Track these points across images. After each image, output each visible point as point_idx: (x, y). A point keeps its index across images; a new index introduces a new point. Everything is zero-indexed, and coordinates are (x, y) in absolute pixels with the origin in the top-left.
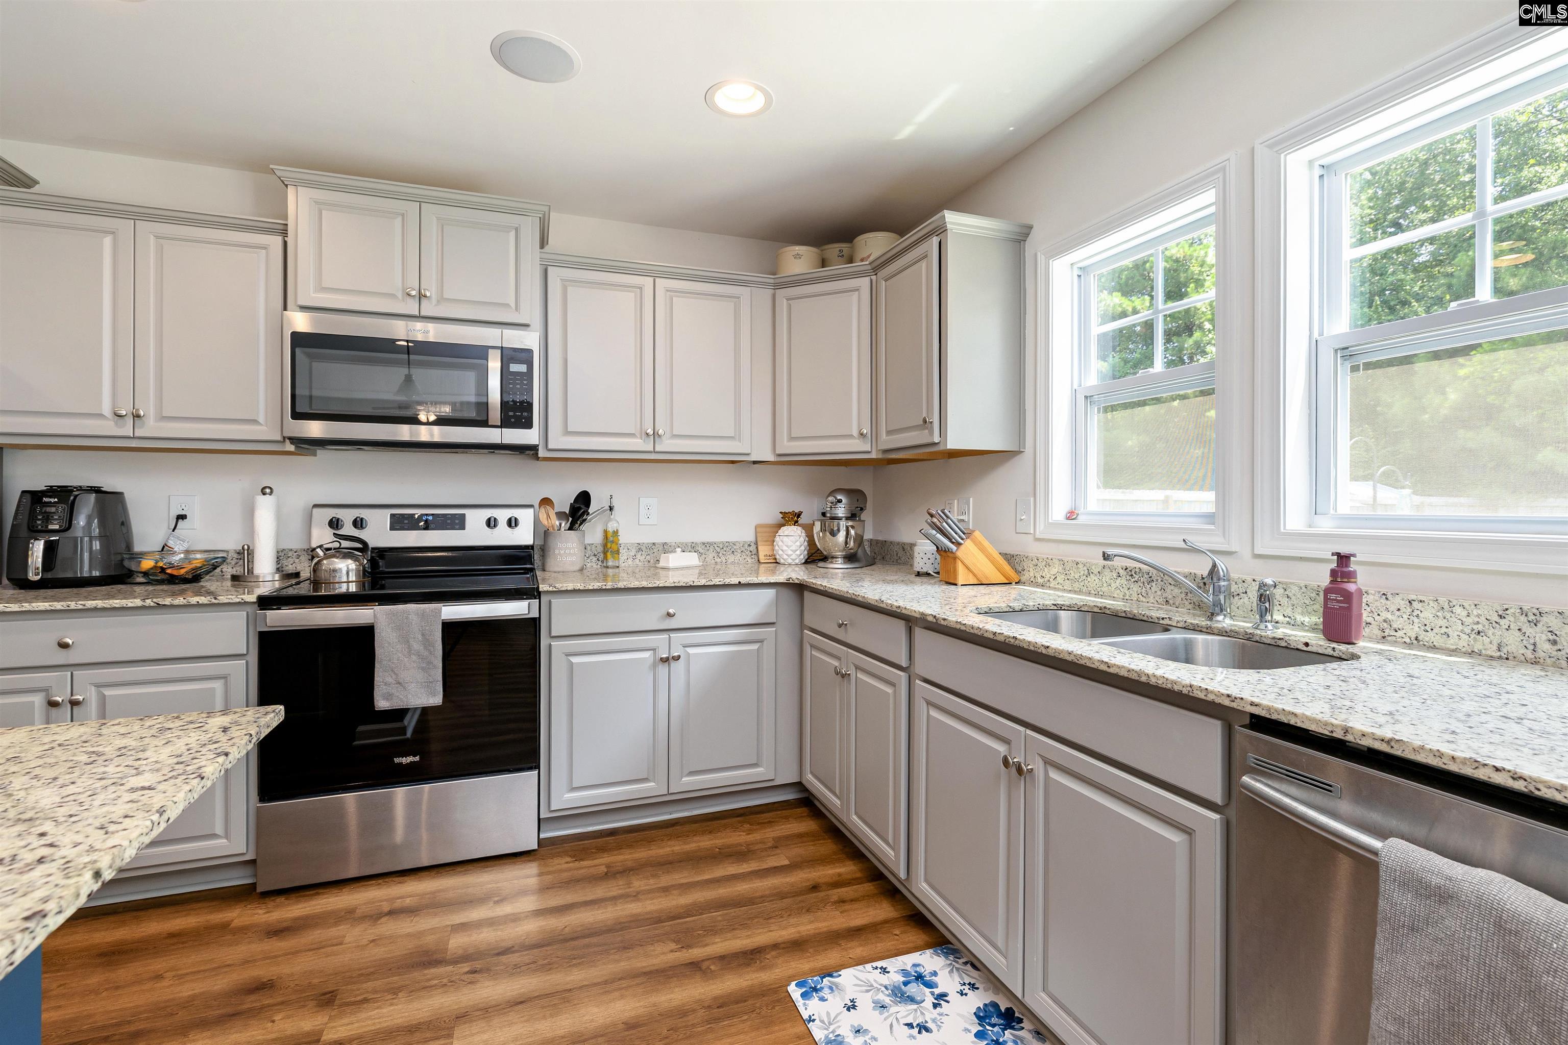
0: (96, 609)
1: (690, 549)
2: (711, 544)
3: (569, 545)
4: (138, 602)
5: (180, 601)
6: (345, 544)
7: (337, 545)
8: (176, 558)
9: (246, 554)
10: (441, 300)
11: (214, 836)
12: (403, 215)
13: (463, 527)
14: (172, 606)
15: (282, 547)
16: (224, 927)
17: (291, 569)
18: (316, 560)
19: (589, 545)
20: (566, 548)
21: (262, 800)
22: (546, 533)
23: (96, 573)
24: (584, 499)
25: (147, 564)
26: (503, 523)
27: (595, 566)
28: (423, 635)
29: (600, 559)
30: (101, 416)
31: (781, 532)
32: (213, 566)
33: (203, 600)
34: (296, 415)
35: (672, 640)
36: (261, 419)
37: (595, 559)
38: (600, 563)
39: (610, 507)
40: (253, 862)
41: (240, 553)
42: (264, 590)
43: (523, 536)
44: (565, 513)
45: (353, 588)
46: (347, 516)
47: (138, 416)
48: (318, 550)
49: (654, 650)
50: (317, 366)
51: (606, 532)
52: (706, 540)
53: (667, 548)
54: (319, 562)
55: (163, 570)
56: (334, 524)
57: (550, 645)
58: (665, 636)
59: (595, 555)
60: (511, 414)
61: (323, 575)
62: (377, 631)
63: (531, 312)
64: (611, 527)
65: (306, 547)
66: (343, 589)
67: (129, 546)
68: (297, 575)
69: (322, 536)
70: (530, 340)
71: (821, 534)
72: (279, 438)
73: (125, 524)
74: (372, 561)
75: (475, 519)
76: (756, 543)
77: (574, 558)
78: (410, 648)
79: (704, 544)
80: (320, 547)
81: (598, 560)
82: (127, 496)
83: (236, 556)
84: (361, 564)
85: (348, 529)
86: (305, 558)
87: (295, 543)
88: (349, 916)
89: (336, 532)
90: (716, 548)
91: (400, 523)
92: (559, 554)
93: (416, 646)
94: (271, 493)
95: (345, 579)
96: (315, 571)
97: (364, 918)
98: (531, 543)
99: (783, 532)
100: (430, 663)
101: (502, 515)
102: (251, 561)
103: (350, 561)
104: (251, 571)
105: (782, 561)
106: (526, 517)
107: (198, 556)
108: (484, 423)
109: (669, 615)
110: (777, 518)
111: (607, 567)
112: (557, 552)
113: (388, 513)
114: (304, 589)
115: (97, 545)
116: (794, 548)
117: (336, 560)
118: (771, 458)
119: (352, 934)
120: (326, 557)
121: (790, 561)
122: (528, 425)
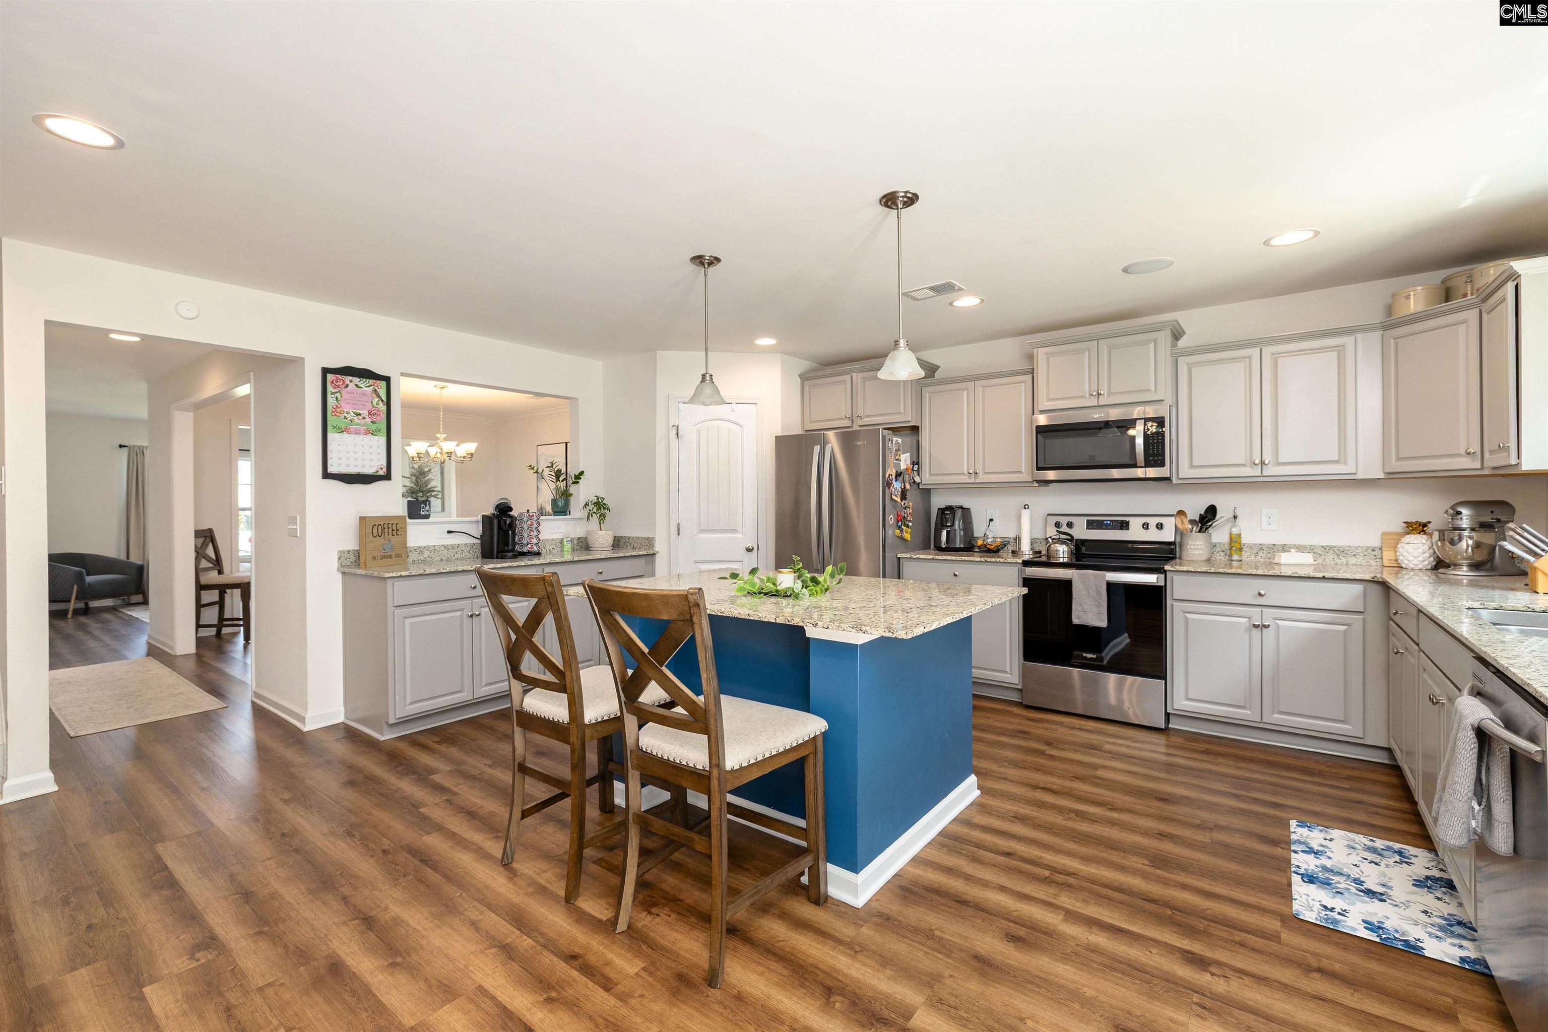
0: (965, 561)
1: (1309, 550)
2: (1330, 548)
3: (1198, 543)
4: (979, 559)
5: (993, 560)
6: (1063, 536)
7: (1058, 537)
8: (989, 541)
9: (1018, 540)
10: (1110, 394)
11: (1006, 672)
12: (1089, 350)
13: (1128, 529)
14: (990, 562)
15: (1033, 537)
16: (1010, 712)
17: (1037, 549)
18: (1048, 544)
19: (1218, 543)
20: (1195, 545)
21: (1025, 660)
22: (1182, 534)
23: (962, 546)
24: (1212, 511)
25: (980, 543)
26: (1152, 526)
27: (1223, 559)
28: (1096, 587)
29: (1228, 554)
30: (964, 474)
31: (1403, 540)
32: (1004, 545)
33: (1001, 560)
34: (1038, 469)
35: (1264, 613)
36: (1023, 471)
37: (1223, 554)
38: (1227, 557)
39: (1234, 516)
40: (1021, 690)
41: (1015, 539)
42: (1026, 558)
43: (1168, 535)
44: (1195, 520)
45: (1066, 560)
46: (1064, 521)
47: (977, 473)
48: (1049, 539)
49: (1249, 618)
50: (1048, 441)
51: (1231, 534)
52: (1325, 544)
53: (1285, 548)
54: (1050, 546)
55: (986, 546)
56: (1058, 525)
57: (1173, 605)
58: (1258, 610)
59: (1223, 551)
60: (1151, 458)
61: (1052, 554)
62: (1073, 582)
63: (1165, 392)
64: (1235, 531)
65: (1044, 537)
66: (1061, 560)
67: (972, 534)
68: (1040, 552)
69: (1052, 532)
70: (1163, 411)
71: (1439, 544)
72: (1031, 480)
73: (971, 523)
74: (1077, 546)
75: (1135, 524)
76: (1381, 549)
77: (1201, 552)
78: (1089, 593)
79: (1323, 547)
80: (1050, 537)
81: (1226, 554)
82: (972, 510)
83: (1013, 541)
84: (1070, 548)
85: (1064, 529)
86: (1044, 543)
87: (1039, 535)
88: (1061, 724)
89: (1058, 530)
90: (1336, 551)
91: (1091, 525)
92: (1190, 548)
93: (1093, 593)
94: (1028, 508)
95: (1061, 556)
96: (1047, 550)
97: (1066, 727)
98: (1173, 540)
99: (1405, 540)
100: (1100, 603)
101: (1152, 522)
102: (1020, 544)
103: (1064, 546)
104: (1020, 549)
105: (1404, 566)
106: (1170, 524)
107: (999, 540)
108: (1135, 466)
109: (1260, 594)
110: (1399, 527)
111: (1232, 560)
112: (1188, 547)
113: (1085, 519)
114: (1044, 559)
115: (962, 533)
116: (1415, 554)
117: (1057, 545)
118: (1382, 476)
119: (1061, 730)
120: (1053, 543)
121: (1412, 566)
122: (1162, 464)
